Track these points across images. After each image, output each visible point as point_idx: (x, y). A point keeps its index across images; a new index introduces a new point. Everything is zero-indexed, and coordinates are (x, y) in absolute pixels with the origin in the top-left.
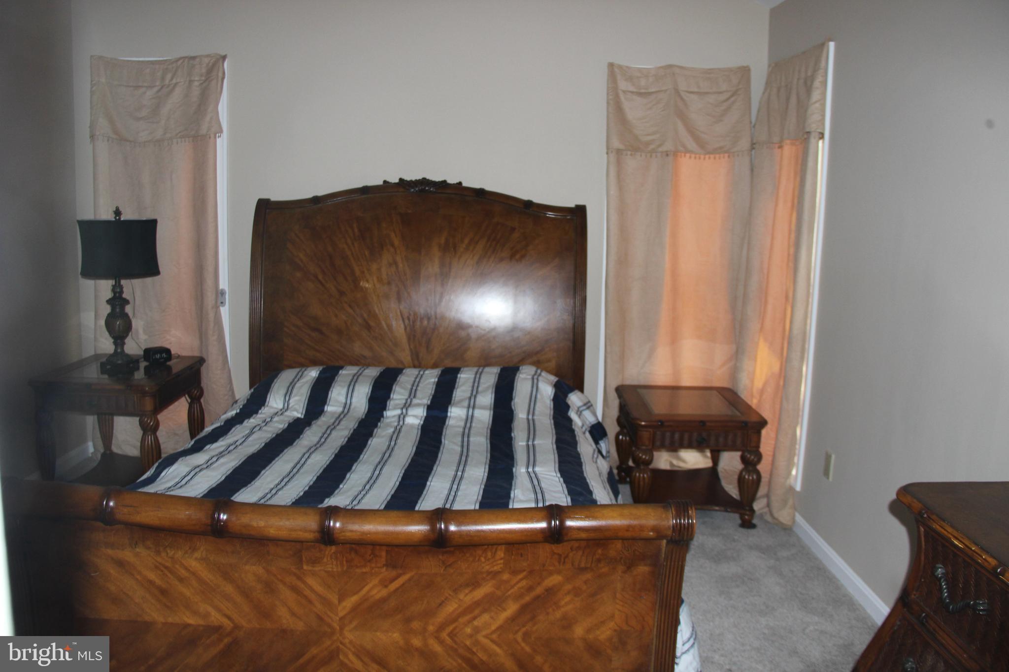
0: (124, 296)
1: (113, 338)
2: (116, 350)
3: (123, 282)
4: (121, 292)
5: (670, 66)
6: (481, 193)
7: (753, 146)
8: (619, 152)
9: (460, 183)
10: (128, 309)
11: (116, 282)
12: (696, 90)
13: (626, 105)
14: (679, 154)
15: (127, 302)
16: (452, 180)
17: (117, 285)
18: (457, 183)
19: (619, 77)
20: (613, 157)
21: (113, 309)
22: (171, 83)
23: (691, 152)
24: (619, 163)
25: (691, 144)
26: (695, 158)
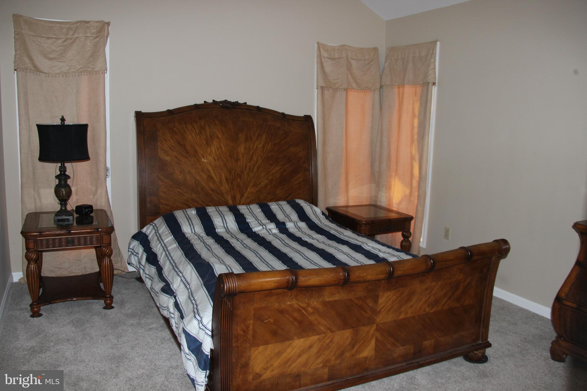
0: (67, 173)
1: (59, 200)
2: (61, 209)
3: (66, 165)
4: (65, 171)
5: (344, 45)
6: (258, 109)
7: (381, 87)
8: (322, 88)
9: (246, 103)
10: (69, 182)
11: (61, 165)
12: (355, 58)
13: (325, 64)
14: (349, 90)
15: (69, 177)
16: (241, 101)
17: (63, 166)
18: (244, 103)
19: (321, 49)
20: (320, 90)
21: (60, 182)
22: (73, 37)
23: (354, 89)
24: (323, 93)
25: (354, 85)
26: (356, 92)
